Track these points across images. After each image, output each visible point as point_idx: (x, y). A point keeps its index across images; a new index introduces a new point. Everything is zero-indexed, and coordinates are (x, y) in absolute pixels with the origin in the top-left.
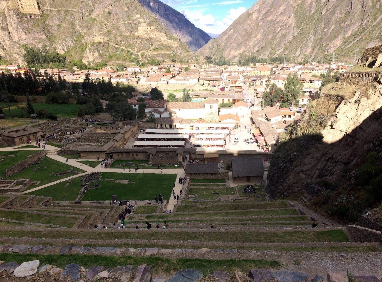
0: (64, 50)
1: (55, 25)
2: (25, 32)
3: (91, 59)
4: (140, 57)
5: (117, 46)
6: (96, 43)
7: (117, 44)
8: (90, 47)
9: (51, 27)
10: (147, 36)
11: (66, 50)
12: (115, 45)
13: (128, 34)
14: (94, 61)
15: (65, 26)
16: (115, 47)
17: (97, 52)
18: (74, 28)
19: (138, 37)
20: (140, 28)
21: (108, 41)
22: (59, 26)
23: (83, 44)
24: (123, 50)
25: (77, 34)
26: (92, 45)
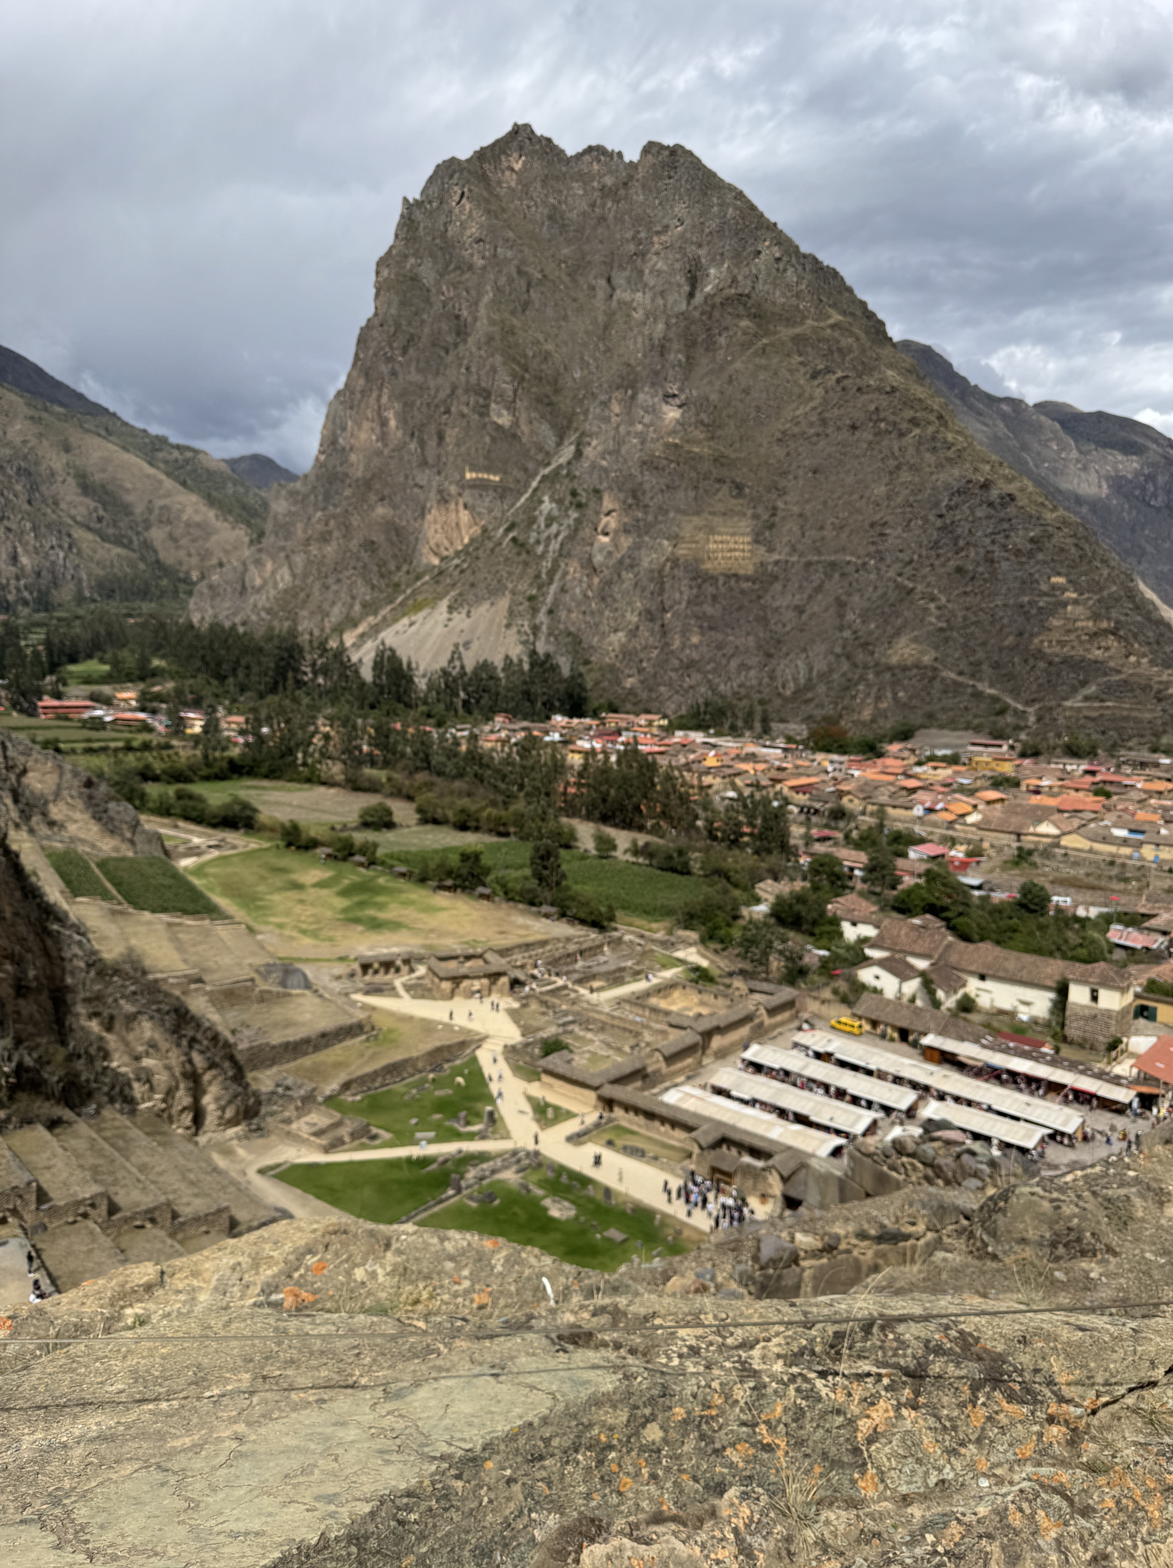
0: (795, 680)
1: (787, 607)
2: (701, 627)
3: (866, 714)
4: (1032, 719)
5: (961, 679)
6: (890, 668)
7: (961, 673)
8: (871, 676)
9: (777, 610)
10: (1072, 653)
11: (802, 681)
12: (953, 675)
13: (1010, 640)
14: (873, 721)
15: (816, 609)
16: (955, 683)
17: (889, 695)
18: (841, 616)
19: (1039, 654)
20: (1056, 622)
21: (936, 659)
22: (800, 610)
23: (856, 666)
24: (978, 695)
25: (847, 634)
26: (877, 674)
